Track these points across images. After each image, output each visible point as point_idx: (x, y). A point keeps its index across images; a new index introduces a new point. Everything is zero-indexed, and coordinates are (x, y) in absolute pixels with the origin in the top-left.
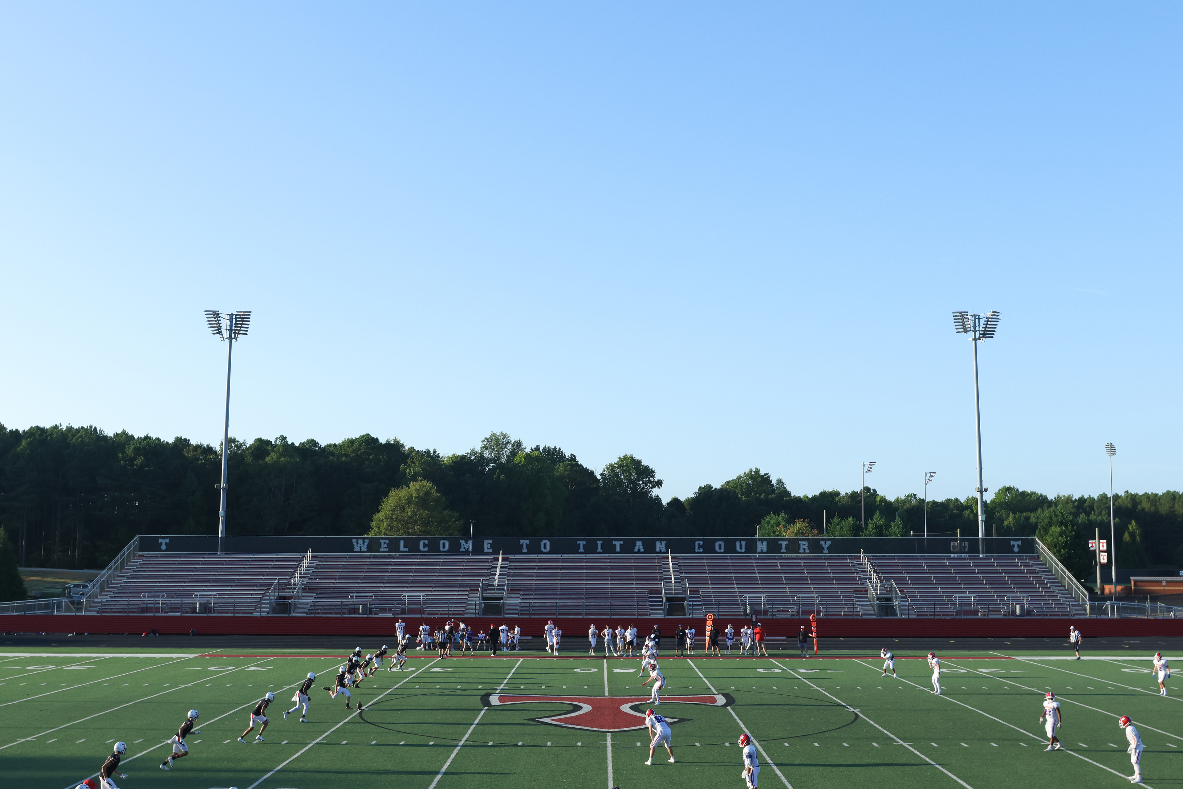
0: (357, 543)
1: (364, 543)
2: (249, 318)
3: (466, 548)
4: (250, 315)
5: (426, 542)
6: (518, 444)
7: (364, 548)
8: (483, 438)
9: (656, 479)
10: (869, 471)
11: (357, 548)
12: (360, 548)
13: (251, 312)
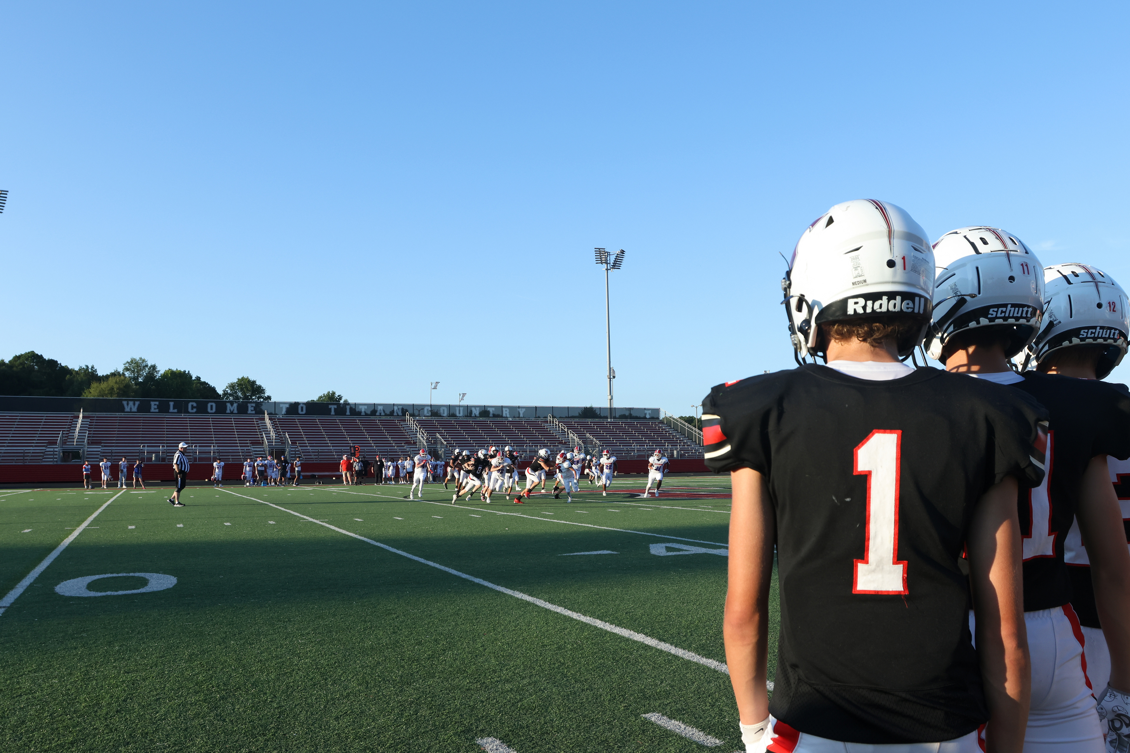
0: (128, 404)
1: (134, 404)
2: (6, 197)
3: (232, 409)
4: (6, 194)
5: (195, 404)
6: (154, 367)
7: (135, 409)
8: (125, 362)
9: (266, 395)
10: (435, 388)
11: (127, 409)
12: (131, 409)
13: (8, 191)
